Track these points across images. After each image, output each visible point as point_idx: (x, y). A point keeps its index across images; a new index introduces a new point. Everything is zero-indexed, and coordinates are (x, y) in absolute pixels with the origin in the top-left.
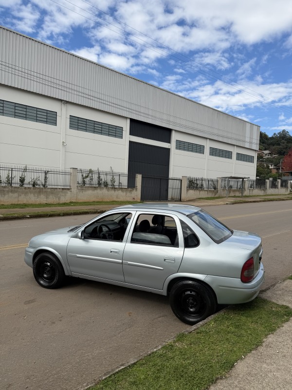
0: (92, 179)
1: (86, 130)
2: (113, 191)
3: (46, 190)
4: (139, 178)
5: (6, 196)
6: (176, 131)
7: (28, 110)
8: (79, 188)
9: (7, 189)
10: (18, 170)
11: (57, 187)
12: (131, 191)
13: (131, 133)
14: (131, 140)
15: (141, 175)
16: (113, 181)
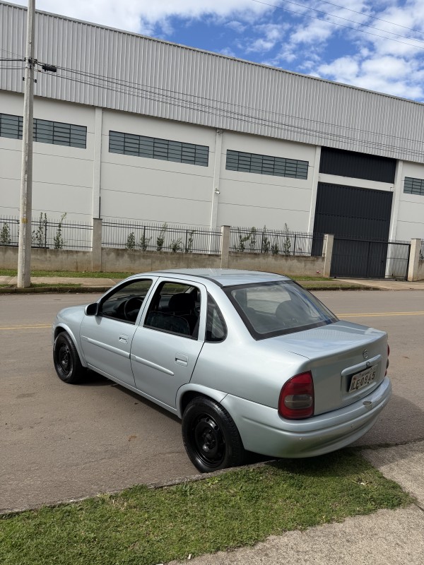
0: (253, 242)
1: (250, 170)
2: (284, 261)
3: (187, 256)
4: (328, 241)
5: (137, 262)
6: (405, 162)
7: (170, 147)
8: (232, 254)
9: (138, 254)
10: (154, 228)
11: (201, 252)
12: (314, 260)
13: (323, 170)
14: (322, 181)
15: (332, 237)
16: (287, 245)
